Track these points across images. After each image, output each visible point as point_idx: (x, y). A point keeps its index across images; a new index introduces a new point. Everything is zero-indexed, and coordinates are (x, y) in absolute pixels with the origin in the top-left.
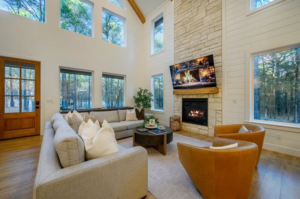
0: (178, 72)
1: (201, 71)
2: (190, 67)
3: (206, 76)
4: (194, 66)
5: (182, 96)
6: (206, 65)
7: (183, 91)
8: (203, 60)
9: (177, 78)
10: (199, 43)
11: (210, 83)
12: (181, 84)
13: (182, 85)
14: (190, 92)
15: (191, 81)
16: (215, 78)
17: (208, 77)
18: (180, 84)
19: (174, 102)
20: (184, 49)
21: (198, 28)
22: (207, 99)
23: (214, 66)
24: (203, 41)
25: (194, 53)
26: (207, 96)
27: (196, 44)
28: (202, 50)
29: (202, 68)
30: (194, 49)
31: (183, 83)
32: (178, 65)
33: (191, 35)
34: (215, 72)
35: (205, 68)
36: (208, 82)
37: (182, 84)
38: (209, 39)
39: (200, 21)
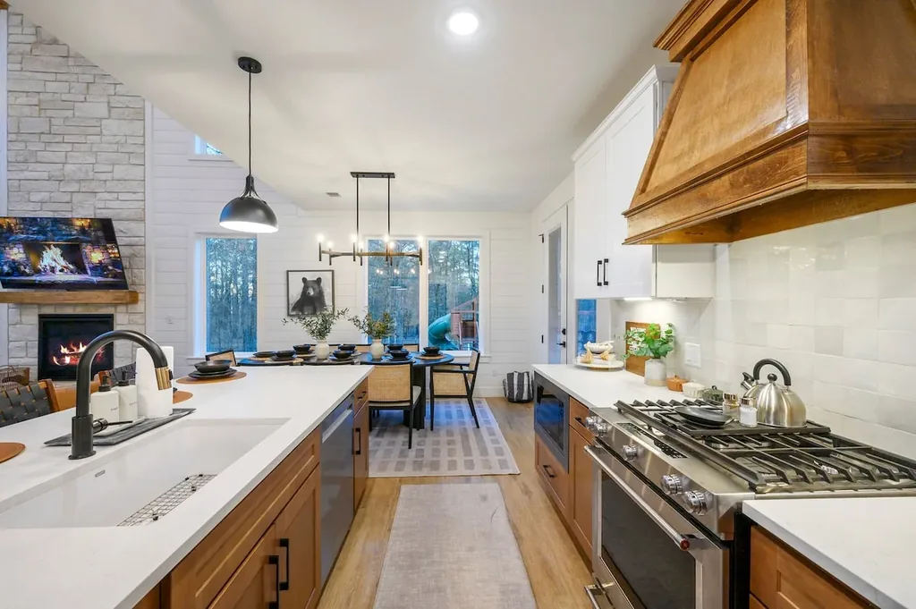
0: (13, 240)
1: (87, 249)
2: (54, 235)
3: (100, 262)
4: (68, 235)
5: (39, 308)
6: (97, 237)
7: (39, 294)
8: (90, 226)
9: (12, 257)
10: (91, 175)
11: (112, 280)
12: (28, 275)
13: (33, 278)
14: (61, 298)
15: (62, 271)
16: (123, 270)
17: (106, 267)
18: (24, 274)
19: (9, 325)
20: (45, 175)
21: (89, 137)
22: (111, 317)
23: (116, 243)
24: (103, 176)
25: (76, 198)
26: (113, 309)
27: (82, 176)
28: (99, 195)
29: (87, 242)
30: (75, 187)
31: (38, 272)
32: (14, 221)
33: (68, 147)
34: (119, 257)
35: (95, 244)
36: (106, 276)
37: (33, 275)
38: (117, 175)
39: (94, 123)
